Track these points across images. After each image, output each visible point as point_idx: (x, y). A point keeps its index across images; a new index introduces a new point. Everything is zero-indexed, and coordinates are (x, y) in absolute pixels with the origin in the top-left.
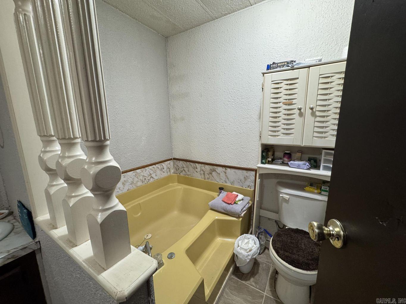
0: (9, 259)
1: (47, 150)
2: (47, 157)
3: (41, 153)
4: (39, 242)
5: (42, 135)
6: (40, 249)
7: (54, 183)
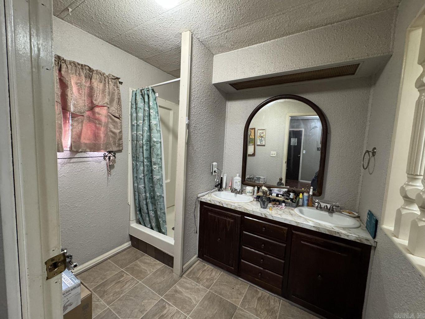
0: (358, 240)
1: (409, 184)
2: (408, 188)
3: (404, 185)
4: (377, 242)
5: (410, 173)
6: (375, 247)
7: (407, 207)
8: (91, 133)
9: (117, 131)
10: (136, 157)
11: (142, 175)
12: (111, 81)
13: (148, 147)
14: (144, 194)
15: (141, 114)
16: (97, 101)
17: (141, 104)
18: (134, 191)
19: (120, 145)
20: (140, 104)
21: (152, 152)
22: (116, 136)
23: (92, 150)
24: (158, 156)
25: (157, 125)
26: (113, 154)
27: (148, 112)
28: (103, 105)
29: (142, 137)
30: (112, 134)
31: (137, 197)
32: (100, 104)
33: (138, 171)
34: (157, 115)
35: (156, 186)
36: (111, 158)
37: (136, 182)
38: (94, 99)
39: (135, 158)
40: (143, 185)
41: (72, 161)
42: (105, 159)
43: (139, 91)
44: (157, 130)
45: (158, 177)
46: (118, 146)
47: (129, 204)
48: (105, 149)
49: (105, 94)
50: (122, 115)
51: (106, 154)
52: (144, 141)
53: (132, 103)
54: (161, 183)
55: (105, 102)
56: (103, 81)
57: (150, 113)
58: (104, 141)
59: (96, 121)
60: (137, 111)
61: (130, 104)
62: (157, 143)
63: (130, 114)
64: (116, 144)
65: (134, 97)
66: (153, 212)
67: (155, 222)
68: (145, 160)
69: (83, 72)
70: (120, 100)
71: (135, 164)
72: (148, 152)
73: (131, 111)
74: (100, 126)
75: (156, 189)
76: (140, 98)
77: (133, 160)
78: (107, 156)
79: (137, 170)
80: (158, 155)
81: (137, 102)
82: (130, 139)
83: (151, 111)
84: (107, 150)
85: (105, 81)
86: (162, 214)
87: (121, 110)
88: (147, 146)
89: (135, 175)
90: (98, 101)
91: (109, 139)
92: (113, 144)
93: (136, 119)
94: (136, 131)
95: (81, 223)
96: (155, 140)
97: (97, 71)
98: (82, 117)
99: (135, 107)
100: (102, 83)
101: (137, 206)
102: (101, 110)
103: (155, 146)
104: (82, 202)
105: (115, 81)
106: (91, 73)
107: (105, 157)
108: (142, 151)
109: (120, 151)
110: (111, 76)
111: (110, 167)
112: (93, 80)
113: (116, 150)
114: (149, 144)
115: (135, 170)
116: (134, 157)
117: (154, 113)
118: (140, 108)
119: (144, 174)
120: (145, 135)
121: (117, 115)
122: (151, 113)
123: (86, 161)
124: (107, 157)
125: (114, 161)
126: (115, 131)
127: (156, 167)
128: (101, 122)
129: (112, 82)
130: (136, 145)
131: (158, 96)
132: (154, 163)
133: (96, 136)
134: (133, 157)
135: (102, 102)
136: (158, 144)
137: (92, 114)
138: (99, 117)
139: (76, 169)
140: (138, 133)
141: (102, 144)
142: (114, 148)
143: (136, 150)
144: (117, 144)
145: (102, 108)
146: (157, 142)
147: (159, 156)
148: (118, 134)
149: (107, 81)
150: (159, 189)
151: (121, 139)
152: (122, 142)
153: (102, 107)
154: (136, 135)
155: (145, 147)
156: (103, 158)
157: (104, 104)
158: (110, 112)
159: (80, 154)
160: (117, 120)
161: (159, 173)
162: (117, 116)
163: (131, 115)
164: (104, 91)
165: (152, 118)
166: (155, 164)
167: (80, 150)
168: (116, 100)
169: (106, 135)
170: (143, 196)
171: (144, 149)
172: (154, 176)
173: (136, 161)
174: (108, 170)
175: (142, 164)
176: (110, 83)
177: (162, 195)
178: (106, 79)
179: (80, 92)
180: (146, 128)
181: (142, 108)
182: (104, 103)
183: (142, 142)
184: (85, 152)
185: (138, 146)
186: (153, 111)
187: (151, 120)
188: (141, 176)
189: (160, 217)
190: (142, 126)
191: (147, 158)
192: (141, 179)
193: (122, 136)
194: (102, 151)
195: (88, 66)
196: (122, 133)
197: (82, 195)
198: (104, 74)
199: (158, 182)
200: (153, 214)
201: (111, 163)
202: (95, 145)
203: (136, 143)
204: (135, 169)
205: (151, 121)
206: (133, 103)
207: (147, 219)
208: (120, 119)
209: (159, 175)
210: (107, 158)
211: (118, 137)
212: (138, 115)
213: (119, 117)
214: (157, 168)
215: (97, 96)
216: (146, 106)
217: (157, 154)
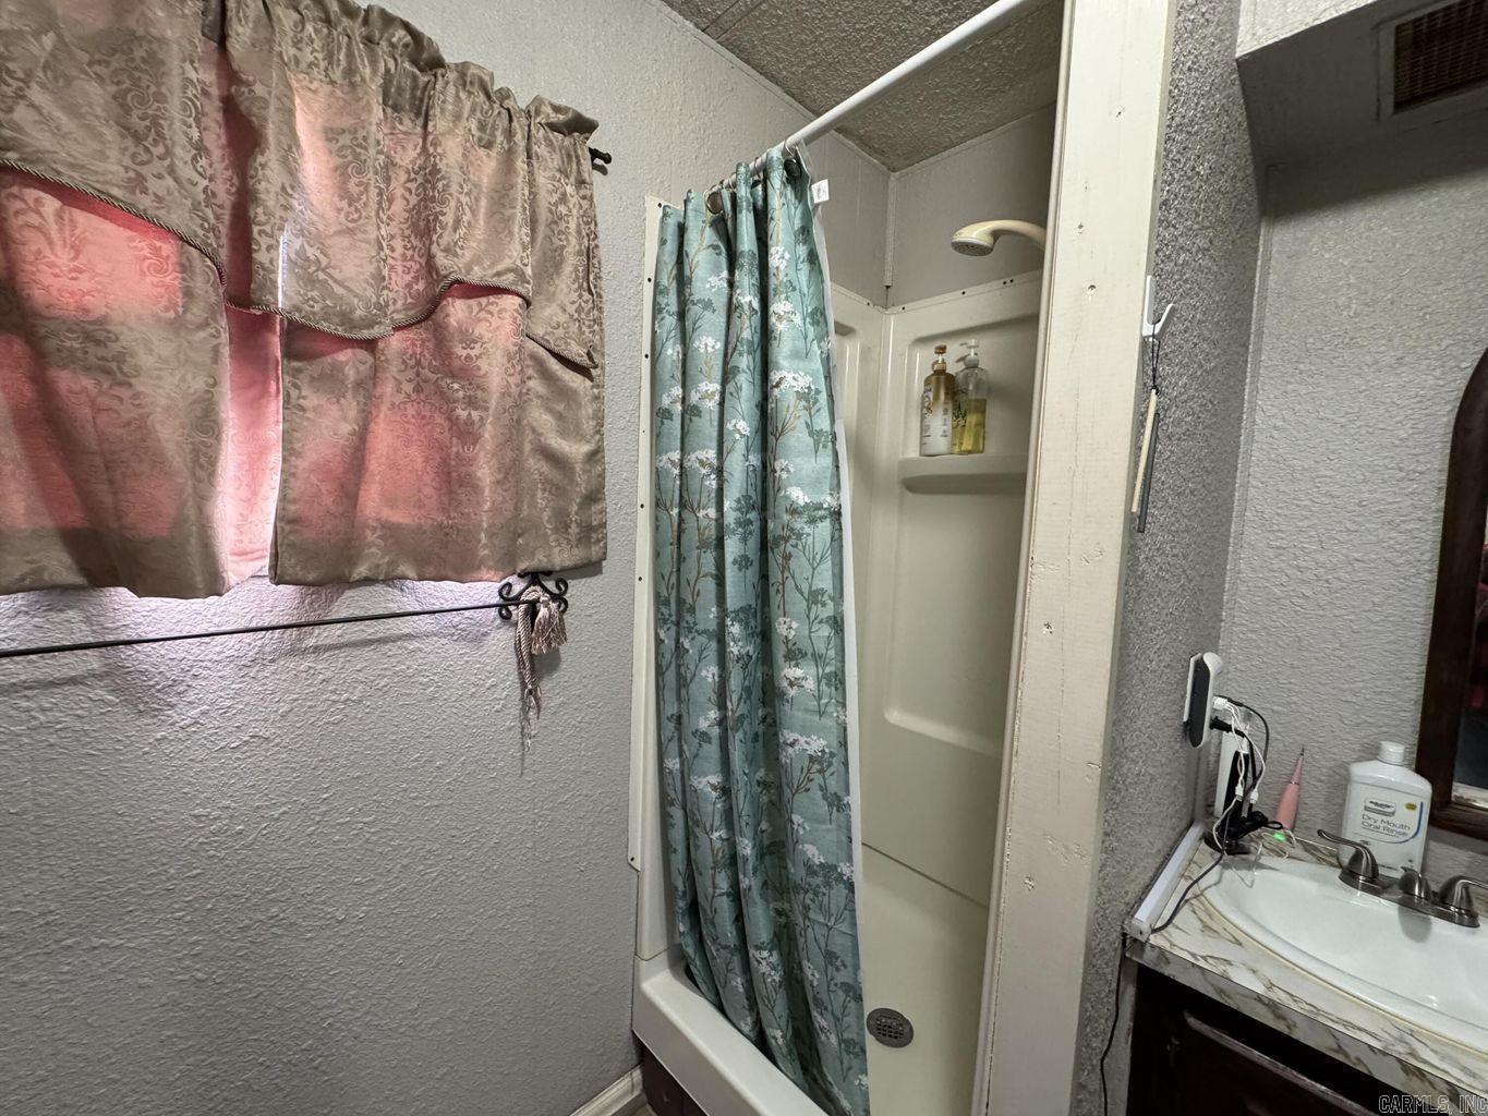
8: (427, 460)
9: (576, 450)
10: (680, 602)
11: (713, 714)
12: (546, 138)
13: (753, 542)
14: (723, 833)
15: (710, 341)
16: (456, 255)
17: (713, 280)
18: (664, 802)
19: (592, 532)
20: (708, 279)
21: (775, 575)
22: (572, 481)
23: (430, 570)
24: (816, 603)
25: (816, 401)
26: (550, 585)
27: (756, 319)
28: (495, 281)
29: (714, 484)
30: (545, 467)
31: (677, 834)
32: (477, 276)
33: (686, 686)
34: (811, 336)
35: (800, 800)
36: (543, 612)
37: (673, 747)
38: (443, 242)
39: (673, 608)
40: (715, 779)
41: (311, 642)
42: (506, 618)
43: (700, 200)
44: (811, 434)
45: (816, 744)
46: (579, 540)
47: (637, 864)
48: (507, 562)
49: (508, 212)
50: (603, 355)
51: (517, 589)
52: (727, 504)
53: (657, 285)
54: (833, 785)
55: (507, 263)
56: (500, 138)
57: (773, 319)
58: (495, 510)
59: (456, 386)
60: (689, 324)
61: (649, 288)
62: (812, 521)
63: (647, 349)
64: (567, 527)
65: (671, 246)
66: (775, 958)
67: (783, 1022)
68: (735, 629)
69: (374, 62)
70: (595, 261)
71: (669, 643)
72: (752, 573)
73: (654, 332)
74: (475, 415)
75: (796, 818)
76: (706, 242)
77: (660, 621)
78: (516, 601)
79: (682, 683)
80: (814, 597)
81: (687, 272)
82: (644, 493)
83: (779, 306)
84: (522, 566)
85: (509, 134)
86: (841, 993)
87: (598, 321)
88: (744, 540)
89: (671, 709)
90: (468, 255)
91: (533, 496)
92: (556, 530)
93: (678, 375)
94: (682, 449)
95: (367, 1013)
96: (798, 495)
97: (462, 69)
98: (362, 354)
99: (674, 308)
100: (493, 153)
101: (676, 888)
102: (483, 315)
103: (799, 536)
104: (373, 890)
105: (568, 141)
106: (423, 79)
107: (506, 602)
108: (712, 569)
109: (591, 568)
110: (549, 110)
111: (537, 665)
112: (439, 124)
113: (568, 563)
114: (755, 527)
115: (670, 676)
116: (667, 603)
117: (798, 319)
118: (708, 305)
119: (722, 706)
120: (739, 465)
121: (576, 352)
122: (780, 318)
123: (400, 638)
124: (517, 605)
125: (557, 631)
126: (567, 449)
127: (799, 672)
128: (483, 390)
129: (550, 144)
130: (680, 531)
131: (825, 197)
132: (789, 651)
133: (453, 480)
134: (659, 601)
135: (487, 263)
136: (820, 525)
137: (430, 345)
138: (468, 357)
139: (334, 692)
140: (693, 457)
141: (486, 531)
142: (557, 550)
143: (681, 559)
144: (574, 529)
145: (489, 304)
146: (813, 513)
147: (824, 605)
148: (578, 468)
149: (519, 138)
150: (818, 821)
151: (594, 496)
152: (603, 511)
153: (492, 299)
154: (676, 471)
155: (732, 547)
156: (494, 612)
157: (499, 274)
158: (539, 331)
159: (365, 591)
160: (574, 385)
161: (821, 714)
162: (578, 360)
163: (655, 356)
164: (501, 196)
165: (782, 352)
166: (794, 656)
167: (362, 570)
168: (572, 262)
169: (511, 472)
170: (718, 844)
171: (729, 558)
172: (789, 735)
173: (678, 624)
174: (524, 685)
175: (713, 645)
176: (541, 150)
177: (844, 868)
178: (515, 124)
179: (354, 190)
180: (742, 425)
181: (720, 303)
182: (499, 268)
183: (712, 513)
184: (391, 579)
185: (690, 538)
186: (788, 307)
187: (778, 369)
188: (706, 719)
189: (819, 1003)
190: (715, 416)
191: (744, 614)
192: (704, 737)
193: (602, 476)
194: (485, 573)
195: (407, 26)
196: (601, 461)
197: (376, 843)
198: (505, 95)
199: (818, 779)
200: (774, 968)
201: (540, 647)
202: (444, 534)
203: (681, 521)
204: (672, 674)
205: (775, 377)
206: (664, 281)
207: (738, 982)
208: (594, 372)
209: (820, 731)
210: (518, 613)
211: (582, 485)
212: (697, 349)
213: (585, 361)
214: (810, 684)
215: (458, 222)
216: (746, 280)
217: (810, 592)
